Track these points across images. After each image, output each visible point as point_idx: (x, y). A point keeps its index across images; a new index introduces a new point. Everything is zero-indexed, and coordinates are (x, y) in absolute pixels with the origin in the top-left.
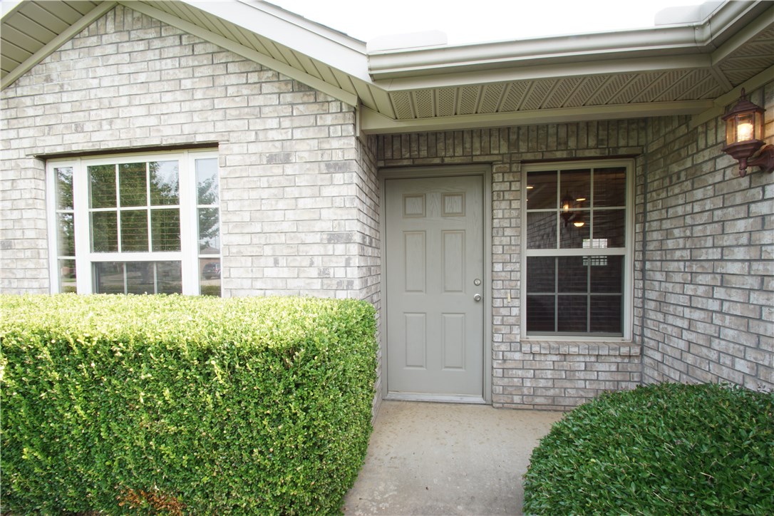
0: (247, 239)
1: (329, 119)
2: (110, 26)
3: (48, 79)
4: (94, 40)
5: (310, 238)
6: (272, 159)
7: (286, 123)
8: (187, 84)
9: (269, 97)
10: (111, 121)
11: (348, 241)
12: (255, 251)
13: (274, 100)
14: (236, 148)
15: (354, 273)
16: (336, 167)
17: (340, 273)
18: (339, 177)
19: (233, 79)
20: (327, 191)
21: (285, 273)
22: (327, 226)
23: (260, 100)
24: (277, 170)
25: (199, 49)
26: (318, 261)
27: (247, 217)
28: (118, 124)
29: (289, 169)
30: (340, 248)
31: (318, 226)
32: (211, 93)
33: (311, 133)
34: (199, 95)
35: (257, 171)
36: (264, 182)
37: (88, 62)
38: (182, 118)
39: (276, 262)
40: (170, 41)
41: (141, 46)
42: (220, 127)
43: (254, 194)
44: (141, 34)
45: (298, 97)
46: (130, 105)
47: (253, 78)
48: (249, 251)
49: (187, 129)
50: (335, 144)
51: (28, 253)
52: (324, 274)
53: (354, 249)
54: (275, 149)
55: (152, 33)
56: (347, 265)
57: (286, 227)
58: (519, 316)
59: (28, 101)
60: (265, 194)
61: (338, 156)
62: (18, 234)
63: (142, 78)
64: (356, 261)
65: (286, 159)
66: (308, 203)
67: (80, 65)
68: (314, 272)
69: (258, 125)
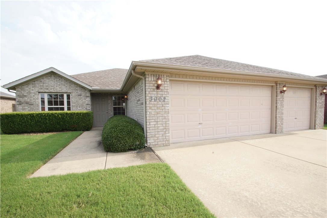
0: (75, 104)
1: (86, 91)
2: (53, 76)
3: (41, 82)
4: (50, 77)
5: (84, 105)
6: (79, 95)
7: (81, 91)
8: (66, 85)
9: (78, 88)
10: (53, 89)
11: (89, 105)
12: (77, 106)
13: (79, 89)
14: (74, 94)
15: (90, 108)
16: (87, 97)
17: (88, 108)
18: (88, 98)
19: (73, 86)
20: (86, 99)
21: (81, 108)
22: (87, 103)
23: (77, 88)
24: (80, 97)
25: (68, 81)
26: (85, 107)
27: (75, 102)
28: (55, 89)
29: (81, 97)
30: (88, 106)
31: (85, 103)
32: (70, 87)
33: (84, 93)
34: (68, 87)
35: (77, 96)
36: (78, 98)
37: (49, 80)
38: (65, 90)
39: (80, 107)
40: (63, 80)
41: (58, 80)
42: (71, 91)
43: (76, 99)
44: (58, 78)
45: (82, 89)
46: (57, 87)
47: (76, 86)
48: (76, 106)
49: (66, 91)
50: (87, 94)
51: (37, 106)
52: (86, 109)
53: (90, 106)
54: (79, 94)
55: (60, 78)
56: (89, 107)
57: (81, 103)
58: (112, 114)
59: (37, 84)
60: (78, 99)
61: (88, 96)
62: (35, 103)
63: (59, 84)
64: (90, 107)
65: (81, 95)
66: (84, 100)
67: (47, 80)
68: (85, 108)
69: (77, 91)
